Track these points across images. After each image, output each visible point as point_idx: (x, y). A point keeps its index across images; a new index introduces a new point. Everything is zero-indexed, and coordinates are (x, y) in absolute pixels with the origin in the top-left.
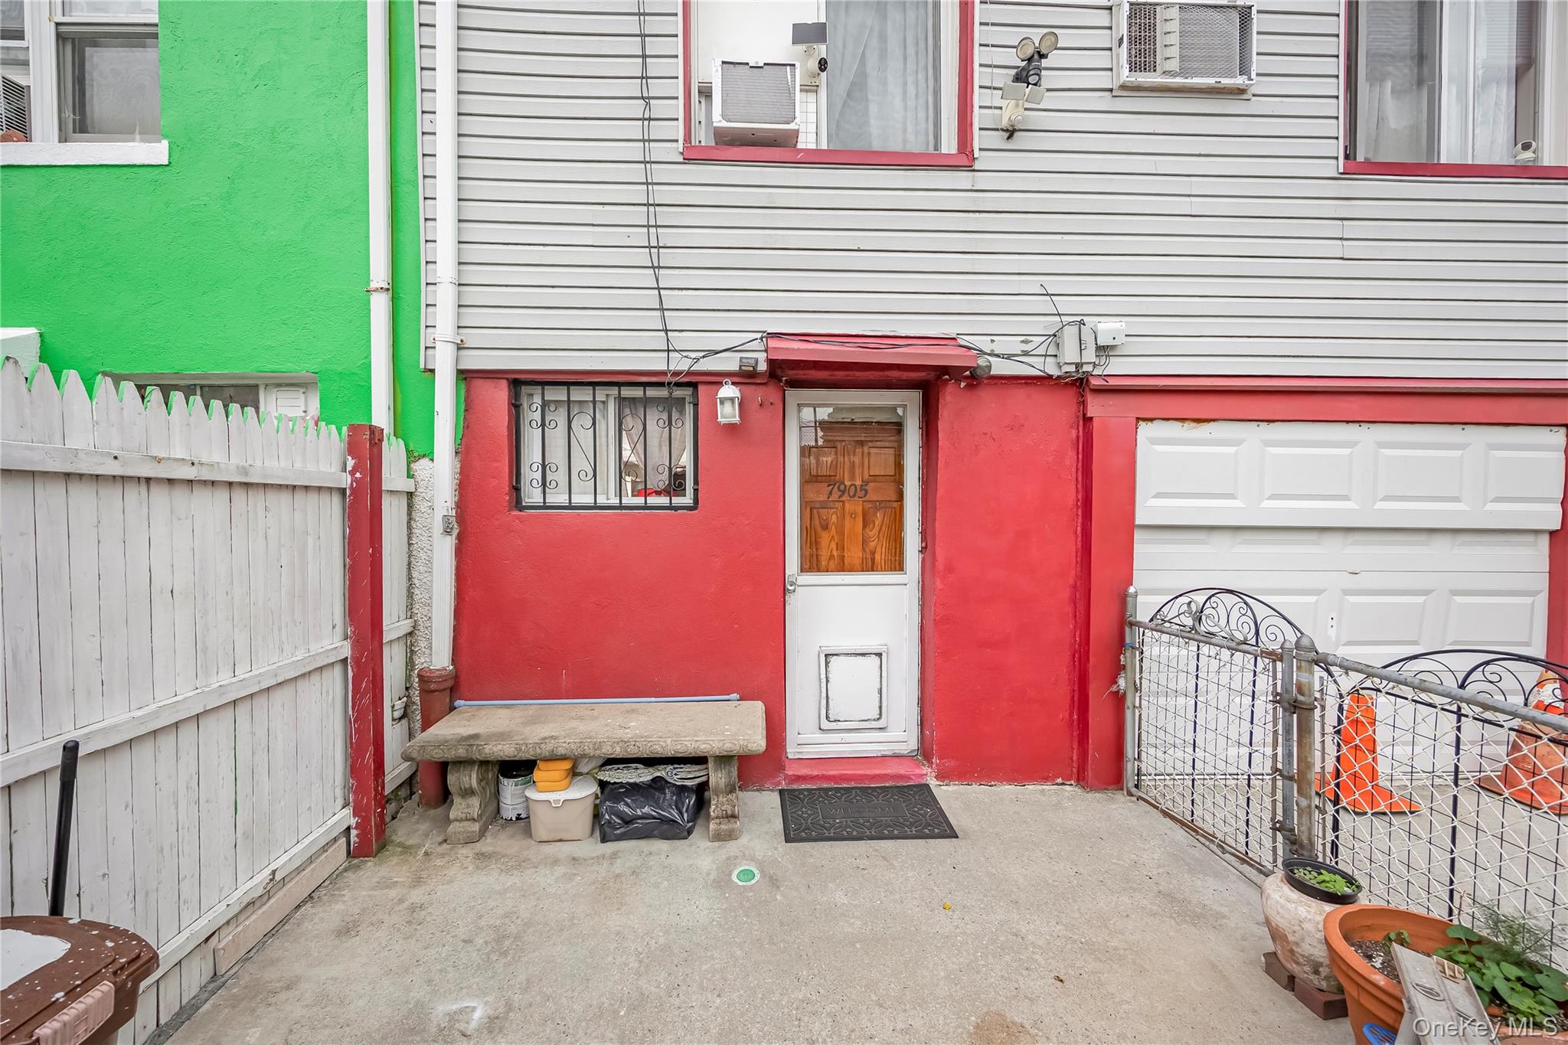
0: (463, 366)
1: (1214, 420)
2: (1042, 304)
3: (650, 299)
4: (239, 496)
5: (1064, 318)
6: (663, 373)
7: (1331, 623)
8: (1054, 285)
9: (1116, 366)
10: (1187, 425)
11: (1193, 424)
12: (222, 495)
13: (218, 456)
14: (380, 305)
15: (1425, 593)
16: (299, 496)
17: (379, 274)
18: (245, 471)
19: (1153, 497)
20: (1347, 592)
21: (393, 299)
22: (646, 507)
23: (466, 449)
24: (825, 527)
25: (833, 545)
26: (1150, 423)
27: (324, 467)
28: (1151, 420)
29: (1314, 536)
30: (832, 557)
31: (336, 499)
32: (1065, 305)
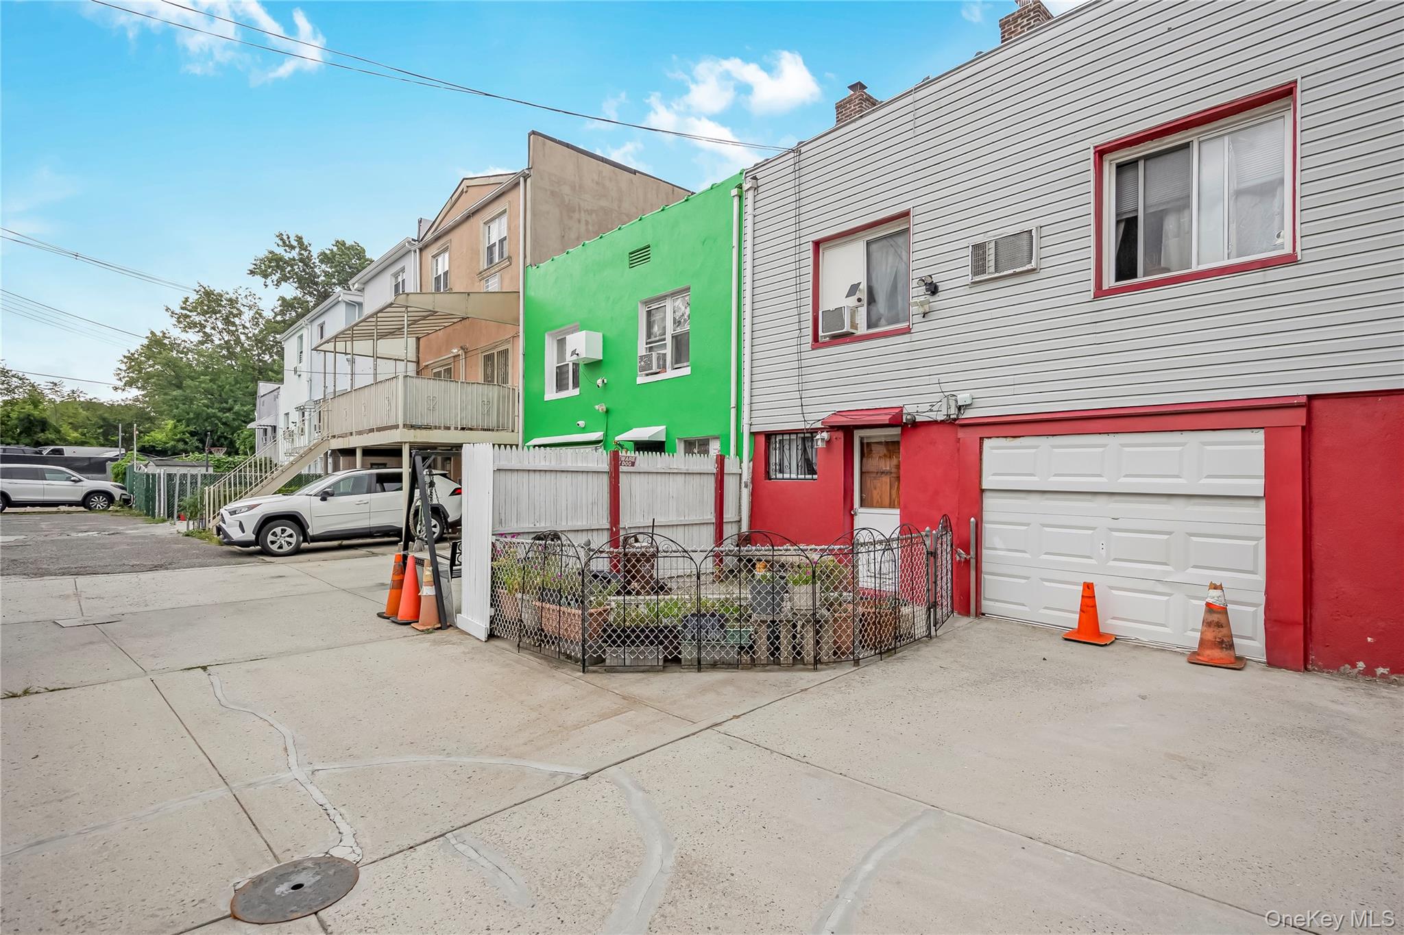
0: (751, 431)
1: (1023, 436)
2: (936, 388)
3: (798, 402)
4: (687, 476)
5: (945, 393)
6: (803, 429)
7: (1103, 546)
8: (943, 378)
9: (969, 414)
10: (1008, 439)
11: (1012, 439)
12: (683, 476)
13: (683, 467)
14: (733, 412)
15: (1170, 533)
16: (702, 476)
17: (733, 404)
18: (688, 470)
19: (992, 475)
20: (1112, 530)
21: (737, 410)
22: (805, 479)
23: (753, 459)
24: (875, 488)
25: (878, 497)
26: (990, 440)
27: (710, 468)
28: (990, 438)
29: (1089, 497)
30: (878, 502)
31: (713, 476)
32: (946, 387)
